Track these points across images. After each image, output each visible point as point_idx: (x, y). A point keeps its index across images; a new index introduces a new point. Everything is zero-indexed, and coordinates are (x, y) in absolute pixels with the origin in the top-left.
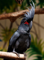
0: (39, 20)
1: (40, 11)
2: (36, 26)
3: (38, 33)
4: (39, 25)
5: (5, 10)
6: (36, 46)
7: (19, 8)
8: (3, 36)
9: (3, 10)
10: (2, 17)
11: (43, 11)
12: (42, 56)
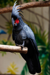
0: (42, 12)
1: (42, 4)
2: (40, 18)
3: (41, 25)
5: (9, 3)
6: (40, 38)
8: (7, 29)
9: (7, 3)
10: (4, 10)
11: (44, 4)
12: (46, 47)
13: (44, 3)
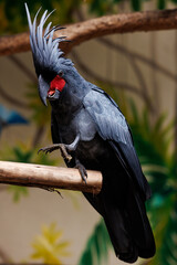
1: (152, 21)
3: (150, 92)
4: (153, 65)
7: (85, 7)
11: (161, 20)
12: (165, 170)
13: (159, 17)
